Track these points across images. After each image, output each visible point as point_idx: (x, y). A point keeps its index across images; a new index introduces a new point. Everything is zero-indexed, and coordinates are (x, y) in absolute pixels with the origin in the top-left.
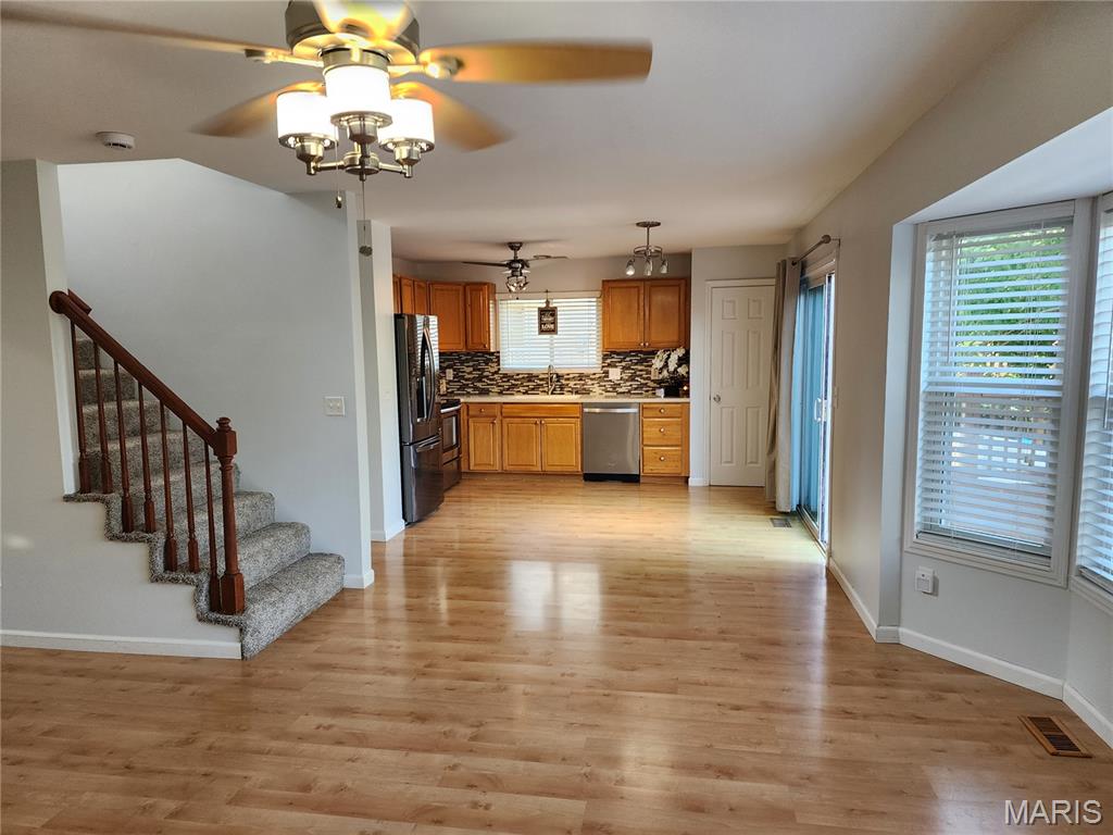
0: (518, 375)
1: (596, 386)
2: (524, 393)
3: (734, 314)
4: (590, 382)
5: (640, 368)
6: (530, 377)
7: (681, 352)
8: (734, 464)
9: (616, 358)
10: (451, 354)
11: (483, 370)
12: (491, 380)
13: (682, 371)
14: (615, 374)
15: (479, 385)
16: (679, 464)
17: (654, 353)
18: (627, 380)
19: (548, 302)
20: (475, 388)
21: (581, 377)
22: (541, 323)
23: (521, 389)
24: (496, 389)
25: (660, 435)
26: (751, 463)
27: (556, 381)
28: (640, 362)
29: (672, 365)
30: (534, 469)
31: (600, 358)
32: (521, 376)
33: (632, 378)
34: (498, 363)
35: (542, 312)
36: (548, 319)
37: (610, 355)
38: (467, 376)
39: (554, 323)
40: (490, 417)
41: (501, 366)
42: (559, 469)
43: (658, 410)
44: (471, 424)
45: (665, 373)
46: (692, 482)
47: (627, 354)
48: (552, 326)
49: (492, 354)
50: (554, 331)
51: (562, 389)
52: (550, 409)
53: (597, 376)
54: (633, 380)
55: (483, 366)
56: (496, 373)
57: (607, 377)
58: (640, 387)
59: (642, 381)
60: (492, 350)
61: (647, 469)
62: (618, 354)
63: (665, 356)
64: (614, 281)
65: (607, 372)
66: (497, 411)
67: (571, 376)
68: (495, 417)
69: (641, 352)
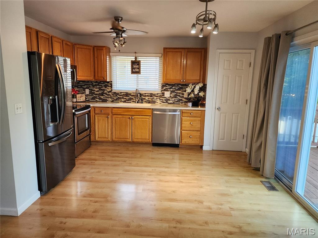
0: (121, 93)
1: (158, 99)
2: (124, 102)
3: (229, 67)
4: (155, 98)
5: (179, 92)
6: (127, 94)
7: (201, 85)
8: (225, 140)
9: (168, 87)
10: (88, 82)
11: (104, 90)
12: (108, 95)
13: (201, 94)
14: (167, 94)
15: (102, 97)
16: (199, 140)
17: (187, 85)
18: (173, 98)
19: (136, 58)
20: (100, 99)
21: (151, 95)
22: (133, 68)
23: (122, 100)
24: (110, 100)
25: (190, 125)
26: (233, 140)
27: (139, 97)
28: (179, 89)
29: (196, 92)
30: (128, 140)
31: (161, 87)
32: (122, 94)
33: (175, 97)
34: (111, 87)
35: (133, 63)
36: (136, 67)
37: (165, 85)
38: (96, 93)
39: (139, 68)
40: (107, 114)
41: (113, 89)
42: (140, 140)
43: (189, 113)
44: (96, 118)
45: (192, 95)
46: (205, 148)
47: (173, 85)
48: (138, 70)
49: (108, 82)
50: (139, 72)
51: (142, 100)
52: (137, 111)
53: (159, 95)
54: (176, 97)
55: (104, 88)
56: (110, 92)
57: (164, 95)
58: (179, 101)
59: (180, 98)
60: (108, 80)
61: (183, 142)
62: (169, 85)
63: (193, 87)
64: (170, 48)
65: (163, 94)
66: (109, 111)
67: (147, 94)
68: (109, 114)
69: (180, 84)
